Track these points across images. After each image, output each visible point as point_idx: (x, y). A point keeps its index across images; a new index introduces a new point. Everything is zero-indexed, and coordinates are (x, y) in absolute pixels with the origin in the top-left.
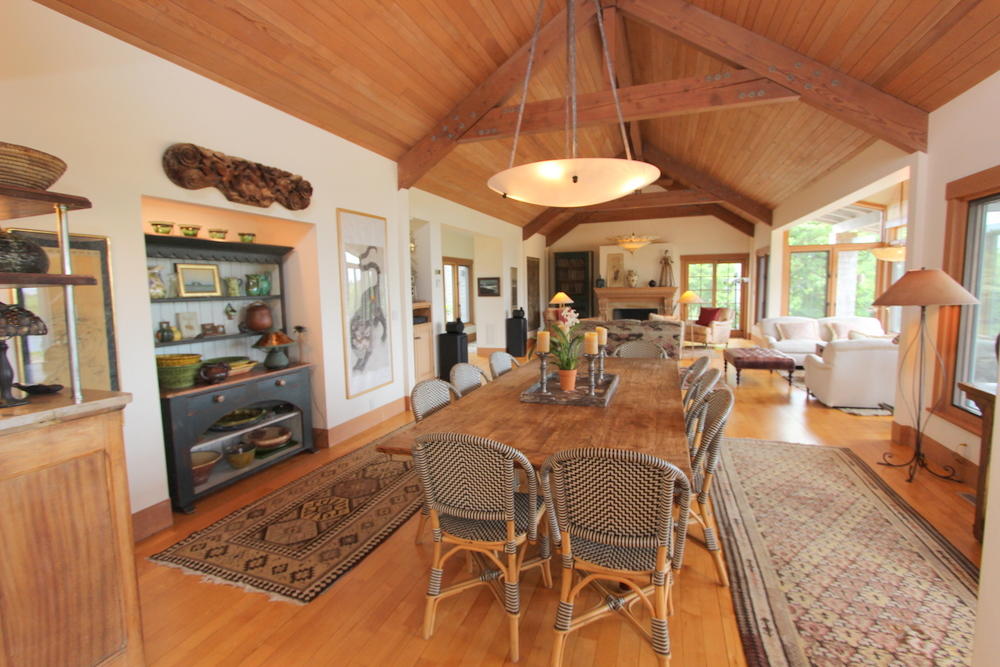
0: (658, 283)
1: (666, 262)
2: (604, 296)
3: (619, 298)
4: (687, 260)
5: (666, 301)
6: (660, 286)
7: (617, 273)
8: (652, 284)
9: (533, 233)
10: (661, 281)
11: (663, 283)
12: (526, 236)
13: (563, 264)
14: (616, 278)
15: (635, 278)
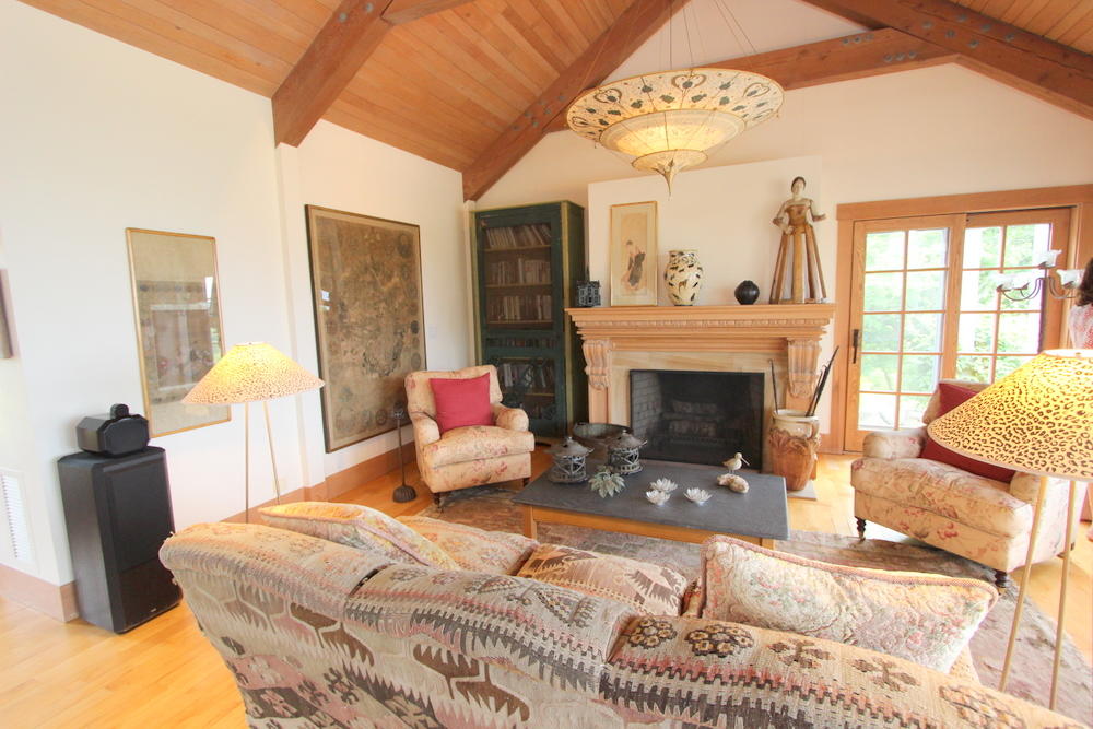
0: (765, 292)
1: (794, 221)
2: (600, 331)
3: (643, 338)
4: (862, 218)
5: (792, 349)
6: (774, 300)
7: (639, 259)
8: (746, 294)
9: (317, 119)
10: (777, 283)
11: (786, 292)
12: (291, 130)
13: (502, 240)
14: (634, 278)
15: (690, 275)
